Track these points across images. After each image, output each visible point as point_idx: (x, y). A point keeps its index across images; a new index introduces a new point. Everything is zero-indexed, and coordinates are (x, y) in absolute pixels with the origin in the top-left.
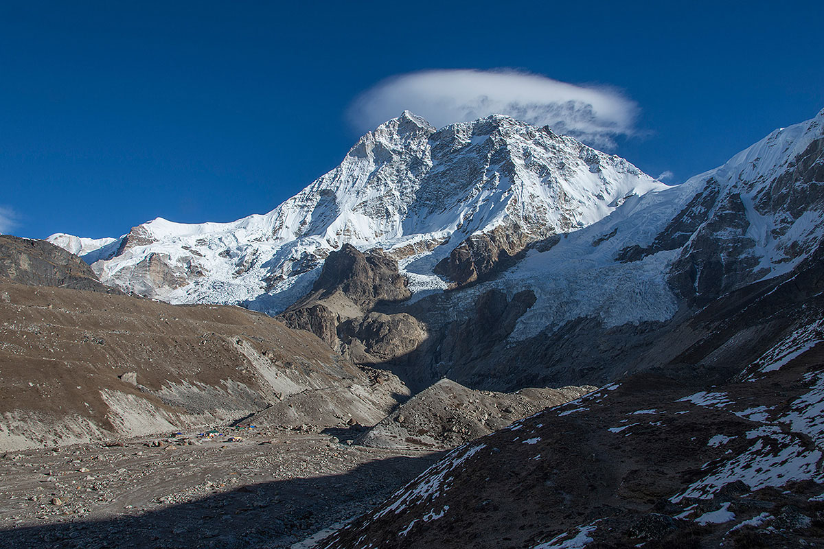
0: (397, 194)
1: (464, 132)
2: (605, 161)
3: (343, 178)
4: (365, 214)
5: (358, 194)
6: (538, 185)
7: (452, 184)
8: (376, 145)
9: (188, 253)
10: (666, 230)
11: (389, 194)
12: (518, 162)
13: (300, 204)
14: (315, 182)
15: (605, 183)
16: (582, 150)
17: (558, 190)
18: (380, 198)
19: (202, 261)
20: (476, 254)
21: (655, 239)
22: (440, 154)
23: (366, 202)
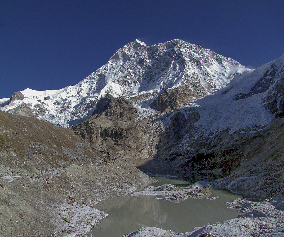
0: (133, 74)
1: (162, 47)
2: (224, 59)
3: (108, 68)
4: (118, 83)
5: (115, 75)
6: (196, 69)
7: (157, 70)
8: (123, 54)
9: (39, 103)
10: (255, 86)
11: (129, 74)
12: (187, 59)
13: (89, 80)
14: (96, 71)
15: (225, 68)
16: (214, 55)
17: (205, 71)
18: (125, 76)
19: (46, 106)
20: (170, 98)
21: (251, 91)
22: (152, 57)
23: (119, 78)
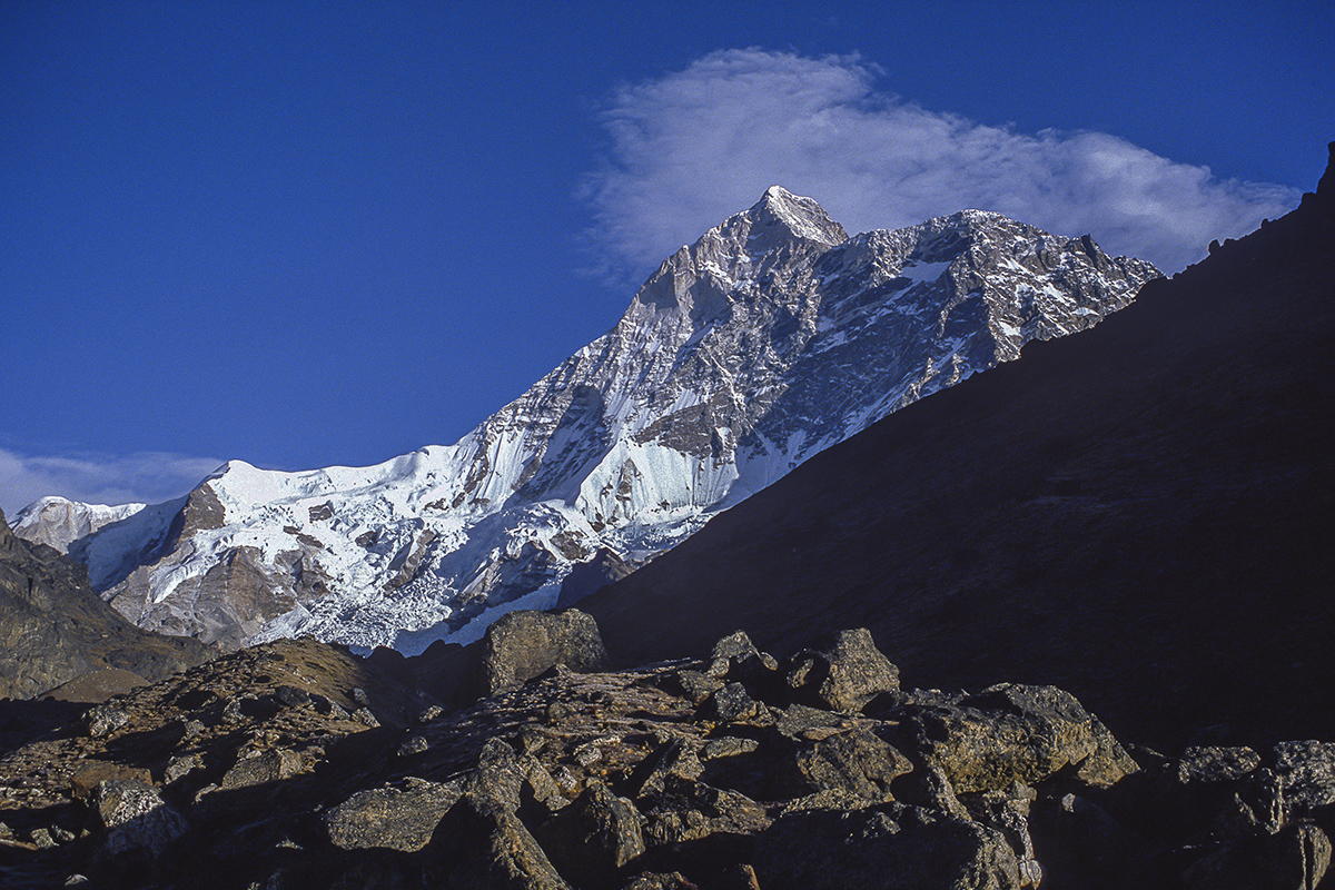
0: (739, 397)
1: (895, 250)
3: (621, 360)
4: (666, 444)
5: (653, 398)
8: (697, 278)
9: (293, 543)
11: (723, 397)
14: (558, 369)
18: (702, 409)
19: (324, 560)
22: (840, 305)
23: (670, 418)
